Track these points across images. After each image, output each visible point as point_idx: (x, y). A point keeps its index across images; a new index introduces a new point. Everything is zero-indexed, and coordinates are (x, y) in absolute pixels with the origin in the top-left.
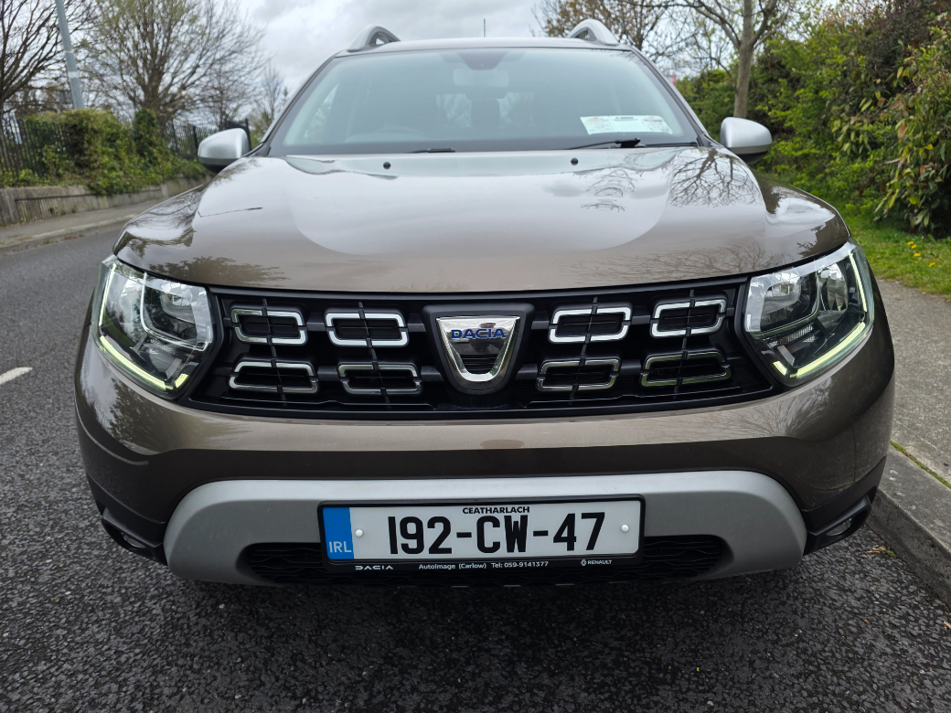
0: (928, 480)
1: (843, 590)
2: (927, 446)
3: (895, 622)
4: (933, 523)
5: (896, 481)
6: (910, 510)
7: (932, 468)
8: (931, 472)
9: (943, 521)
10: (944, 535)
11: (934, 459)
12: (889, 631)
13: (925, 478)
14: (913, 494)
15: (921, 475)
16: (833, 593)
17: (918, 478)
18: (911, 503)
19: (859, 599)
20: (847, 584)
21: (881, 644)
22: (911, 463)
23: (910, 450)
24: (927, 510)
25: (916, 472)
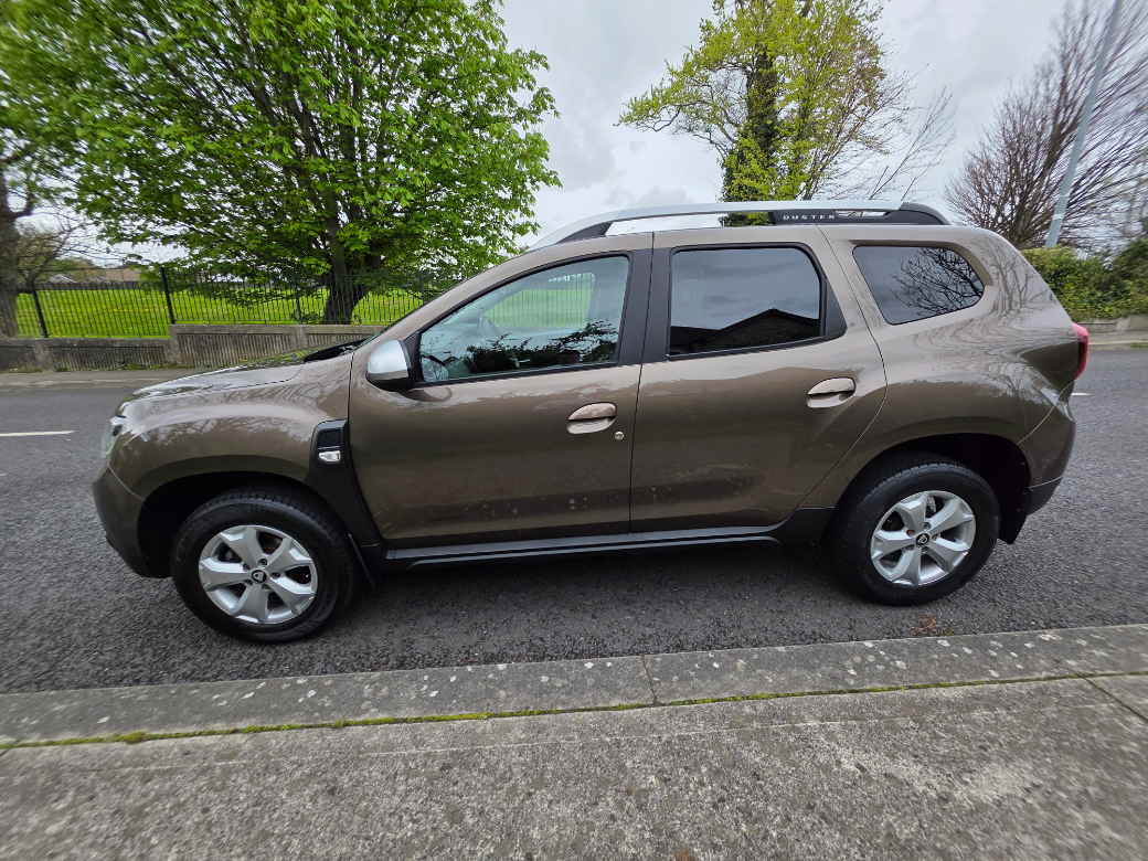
0: (186, 723)
1: (189, 659)
2: (230, 757)
3: (142, 674)
4: (147, 694)
5: (210, 697)
6: (173, 688)
7: (197, 739)
8: (194, 735)
9: (140, 701)
10: (131, 693)
11: (207, 750)
12: (140, 668)
13: (192, 724)
14: (185, 701)
15: (198, 723)
16: (190, 653)
17: (198, 717)
18: (178, 692)
19: (173, 664)
20: (189, 664)
21: (138, 660)
22: (219, 726)
23: (239, 739)
24: (161, 698)
25: (206, 722)
